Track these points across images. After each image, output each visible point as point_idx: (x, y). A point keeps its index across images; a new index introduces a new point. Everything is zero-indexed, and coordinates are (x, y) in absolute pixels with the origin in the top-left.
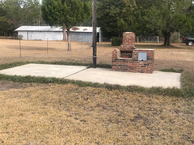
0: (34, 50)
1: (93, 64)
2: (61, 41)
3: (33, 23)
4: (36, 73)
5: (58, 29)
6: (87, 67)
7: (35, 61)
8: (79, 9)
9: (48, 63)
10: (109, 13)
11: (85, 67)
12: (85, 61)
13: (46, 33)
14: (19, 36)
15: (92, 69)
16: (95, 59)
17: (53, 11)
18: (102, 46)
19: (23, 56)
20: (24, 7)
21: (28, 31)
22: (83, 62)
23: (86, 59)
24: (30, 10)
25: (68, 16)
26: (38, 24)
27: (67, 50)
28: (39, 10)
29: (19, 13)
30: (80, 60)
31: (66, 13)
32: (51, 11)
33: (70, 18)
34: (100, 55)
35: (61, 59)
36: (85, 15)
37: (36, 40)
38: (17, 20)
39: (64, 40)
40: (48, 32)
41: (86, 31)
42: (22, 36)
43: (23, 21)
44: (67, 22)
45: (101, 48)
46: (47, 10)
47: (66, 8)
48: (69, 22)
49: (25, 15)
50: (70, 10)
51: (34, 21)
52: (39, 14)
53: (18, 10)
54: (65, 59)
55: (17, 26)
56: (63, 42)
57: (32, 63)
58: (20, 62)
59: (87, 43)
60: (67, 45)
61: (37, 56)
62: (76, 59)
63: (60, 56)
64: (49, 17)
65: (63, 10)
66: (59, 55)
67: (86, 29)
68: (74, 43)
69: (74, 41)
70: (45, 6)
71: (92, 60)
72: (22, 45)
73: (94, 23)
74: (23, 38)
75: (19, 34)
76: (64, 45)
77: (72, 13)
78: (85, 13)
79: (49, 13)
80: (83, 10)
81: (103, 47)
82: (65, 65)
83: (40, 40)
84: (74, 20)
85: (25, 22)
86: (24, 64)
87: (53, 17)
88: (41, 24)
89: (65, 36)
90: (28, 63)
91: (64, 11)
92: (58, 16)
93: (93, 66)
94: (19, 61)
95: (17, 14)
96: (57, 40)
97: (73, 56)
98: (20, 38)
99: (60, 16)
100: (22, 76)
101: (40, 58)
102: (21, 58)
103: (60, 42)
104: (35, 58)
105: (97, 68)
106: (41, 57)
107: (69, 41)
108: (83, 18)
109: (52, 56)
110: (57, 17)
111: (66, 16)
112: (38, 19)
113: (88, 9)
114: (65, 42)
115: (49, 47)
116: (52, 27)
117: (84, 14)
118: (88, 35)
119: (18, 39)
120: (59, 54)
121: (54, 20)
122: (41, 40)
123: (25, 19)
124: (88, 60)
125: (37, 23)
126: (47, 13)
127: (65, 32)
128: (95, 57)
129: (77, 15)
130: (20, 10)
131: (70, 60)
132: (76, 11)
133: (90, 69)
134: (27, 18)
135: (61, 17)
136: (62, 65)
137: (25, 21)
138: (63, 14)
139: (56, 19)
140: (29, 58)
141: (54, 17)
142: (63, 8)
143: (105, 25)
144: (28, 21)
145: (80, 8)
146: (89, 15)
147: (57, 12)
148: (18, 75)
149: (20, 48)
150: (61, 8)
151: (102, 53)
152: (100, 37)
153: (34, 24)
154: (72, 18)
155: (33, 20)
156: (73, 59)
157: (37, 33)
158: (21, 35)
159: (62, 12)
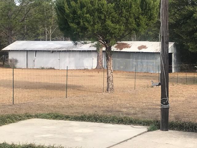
0: (40, 90)
1: (162, 123)
2: (93, 70)
3: (38, 34)
4: (45, 138)
5: (88, 46)
6: (149, 127)
7: (41, 112)
8: (131, 7)
9: (67, 118)
10: (193, 13)
11: (144, 129)
12: (142, 113)
13: (62, 54)
14: (11, 61)
15: (159, 132)
16: (165, 112)
17: (79, 12)
18: (178, 81)
19: (17, 102)
20: (22, 4)
21: (27, 51)
22: (140, 115)
23: (146, 110)
24: (32, 10)
25: (109, 22)
26: (49, 36)
27: (105, 89)
28: (50, 10)
29: (12, 15)
30: (132, 112)
31: (105, 16)
32: (74, 12)
33: (112, 25)
34: (175, 101)
35: (92, 108)
36: (143, 20)
37: (43, 68)
38: (7, 29)
39: (99, 68)
40: (68, 54)
41: (143, 50)
42: (16, 61)
43: (19, 31)
44: (107, 34)
45: (175, 85)
46: (67, 11)
47: (105, 6)
48: (111, 34)
49: (23, 20)
50: (112, 10)
51: (41, 30)
52: (51, 17)
53: (10, 10)
54: (102, 109)
55: (6, 41)
56: (95, 74)
57: (37, 116)
58: (14, 115)
59: (147, 76)
60: (106, 80)
61: (46, 102)
62: (125, 110)
63: (91, 103)
64: (72, 25)
65: (99, 11)
66: (89, 100)
67: (144, 47)
68: (119, 75)
69: (120, 71)
70: (63, 3)
71: (159, 113)
72: (16, 78)
73: (163, 37)
74: (18, 65)
75: (11, 56)
76: (100, 80)
77: (116, 15)
78: (142, 14)
79: (71, 15)
80: (140, 8)
81: (180, 84)
82: (101, 121)
83: (51, 68)
84: (120, 30)
85: (23, 34)
86: (20, 120)
87: (78, 24)
88: (54, 38)
89: (102, 61)
90: (29, 116)
91: (101, 13)
92: (88, 22)
93: (162, 125)
94: (10, 112)
95: (9, 18)
96: (85, 69)
97: (119, 102)
98: (12, 65)
99: (92, 23)
100: (18, 144)
101: (52, 106)
102: (14, 107)
103: (91, 74)
104: (41, 107)
105: (170, 131)
106: (53, 104)
107: (110, 72)
108: (138, 25)
109: (75, 103)
110: (86, 24)
111: (105, 20)
112: (47, 27)
113: (149, 7)
114: (101, 74)
115: (69, 83)
116: (76, 44)
117: (141, 16)
118: (147, 59)
119: (8, 67)
120: (89, 98)
121: (82, 29)
122: (54, 69)
123: (23, 27)
124: (150, 112)
125: (46, 36)
126: (68, 16)
127: (101, 53)
128: (165, 106)
129: (127, 20)
130: (14, 9)
131: (111, 111)
132: (124, 11)
133: (154, 132)
134: (28, 26)
135: (94, 24)
136: (96, 121)
137: (22, 32)
138: (100, 18)
139: (84, 29)
140: (30, 107)
141: (82, 24)
142: (100, 5)
143: (185, 38)
144: (28, 30)
145: (133, 6)
146: (150, 18)
147: (86, 14)
148: (10, 143)
149: (14, 85)
150: (96, 6)
151: (178, 97)
152: (173, 63)
153: (40, 37)
154: (118, 26)
155: (38, 29)
156: (118, 109)
157: (45, 54)
158: (15, 58)
159: (96, 14)
